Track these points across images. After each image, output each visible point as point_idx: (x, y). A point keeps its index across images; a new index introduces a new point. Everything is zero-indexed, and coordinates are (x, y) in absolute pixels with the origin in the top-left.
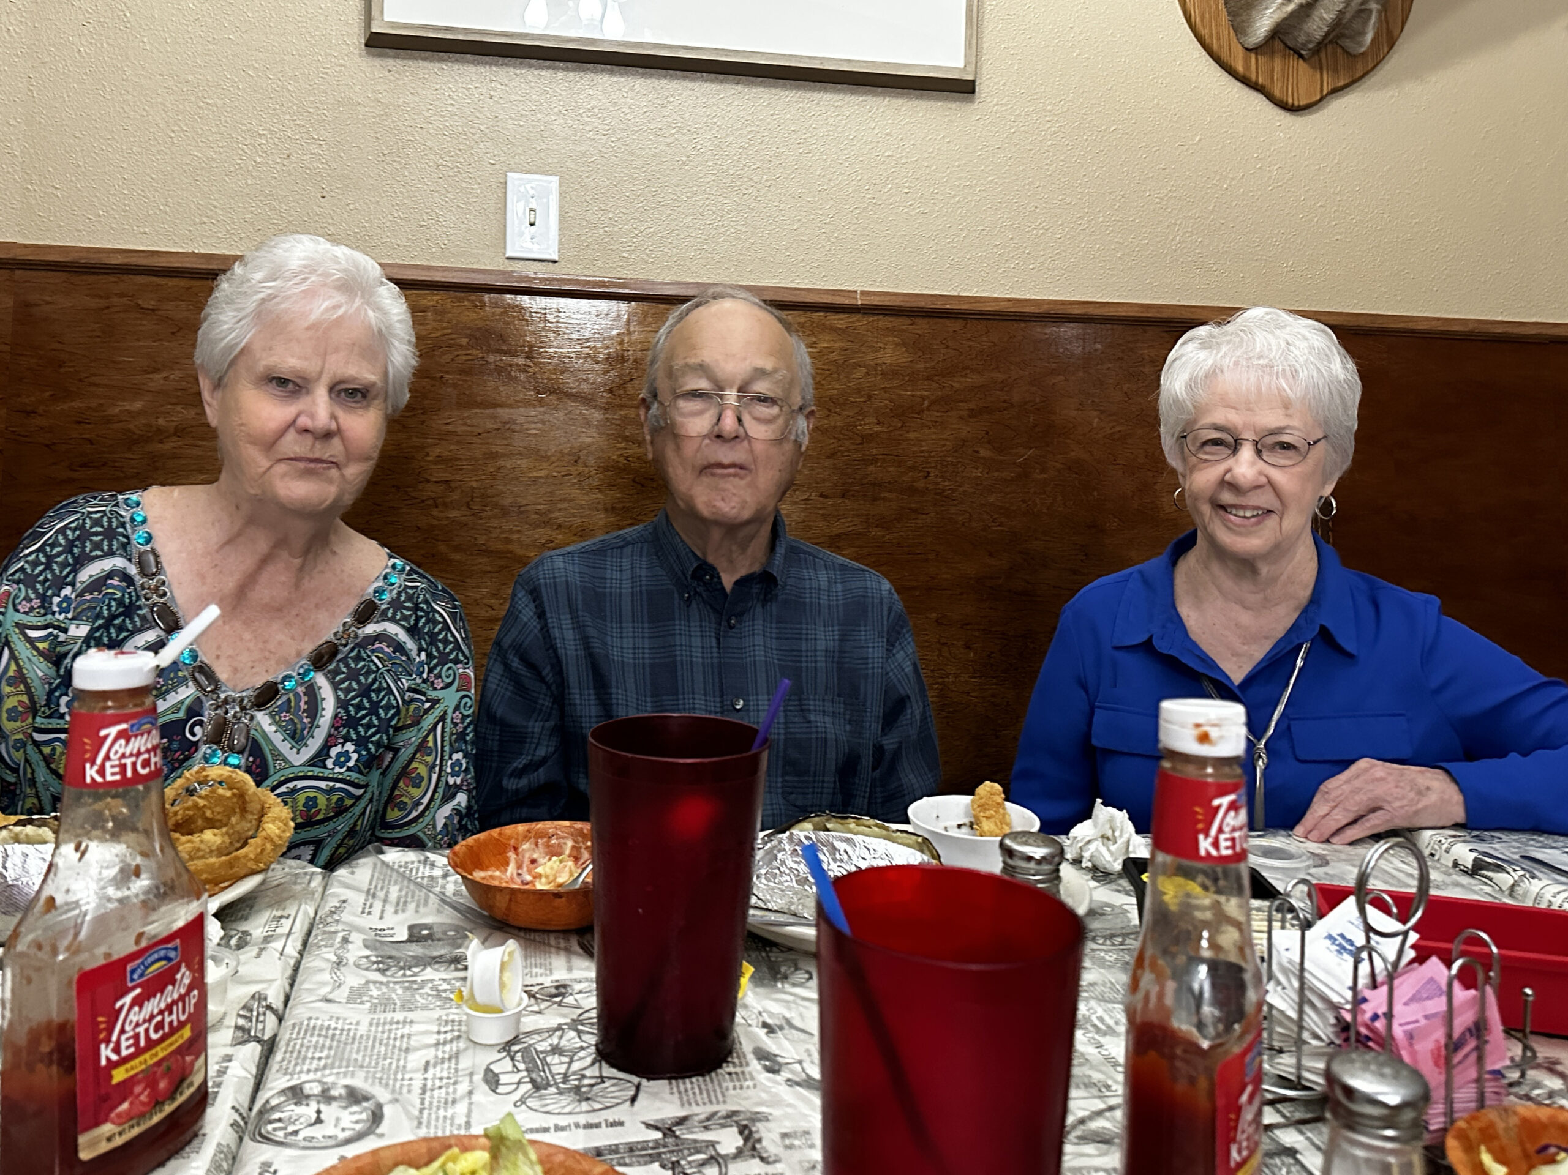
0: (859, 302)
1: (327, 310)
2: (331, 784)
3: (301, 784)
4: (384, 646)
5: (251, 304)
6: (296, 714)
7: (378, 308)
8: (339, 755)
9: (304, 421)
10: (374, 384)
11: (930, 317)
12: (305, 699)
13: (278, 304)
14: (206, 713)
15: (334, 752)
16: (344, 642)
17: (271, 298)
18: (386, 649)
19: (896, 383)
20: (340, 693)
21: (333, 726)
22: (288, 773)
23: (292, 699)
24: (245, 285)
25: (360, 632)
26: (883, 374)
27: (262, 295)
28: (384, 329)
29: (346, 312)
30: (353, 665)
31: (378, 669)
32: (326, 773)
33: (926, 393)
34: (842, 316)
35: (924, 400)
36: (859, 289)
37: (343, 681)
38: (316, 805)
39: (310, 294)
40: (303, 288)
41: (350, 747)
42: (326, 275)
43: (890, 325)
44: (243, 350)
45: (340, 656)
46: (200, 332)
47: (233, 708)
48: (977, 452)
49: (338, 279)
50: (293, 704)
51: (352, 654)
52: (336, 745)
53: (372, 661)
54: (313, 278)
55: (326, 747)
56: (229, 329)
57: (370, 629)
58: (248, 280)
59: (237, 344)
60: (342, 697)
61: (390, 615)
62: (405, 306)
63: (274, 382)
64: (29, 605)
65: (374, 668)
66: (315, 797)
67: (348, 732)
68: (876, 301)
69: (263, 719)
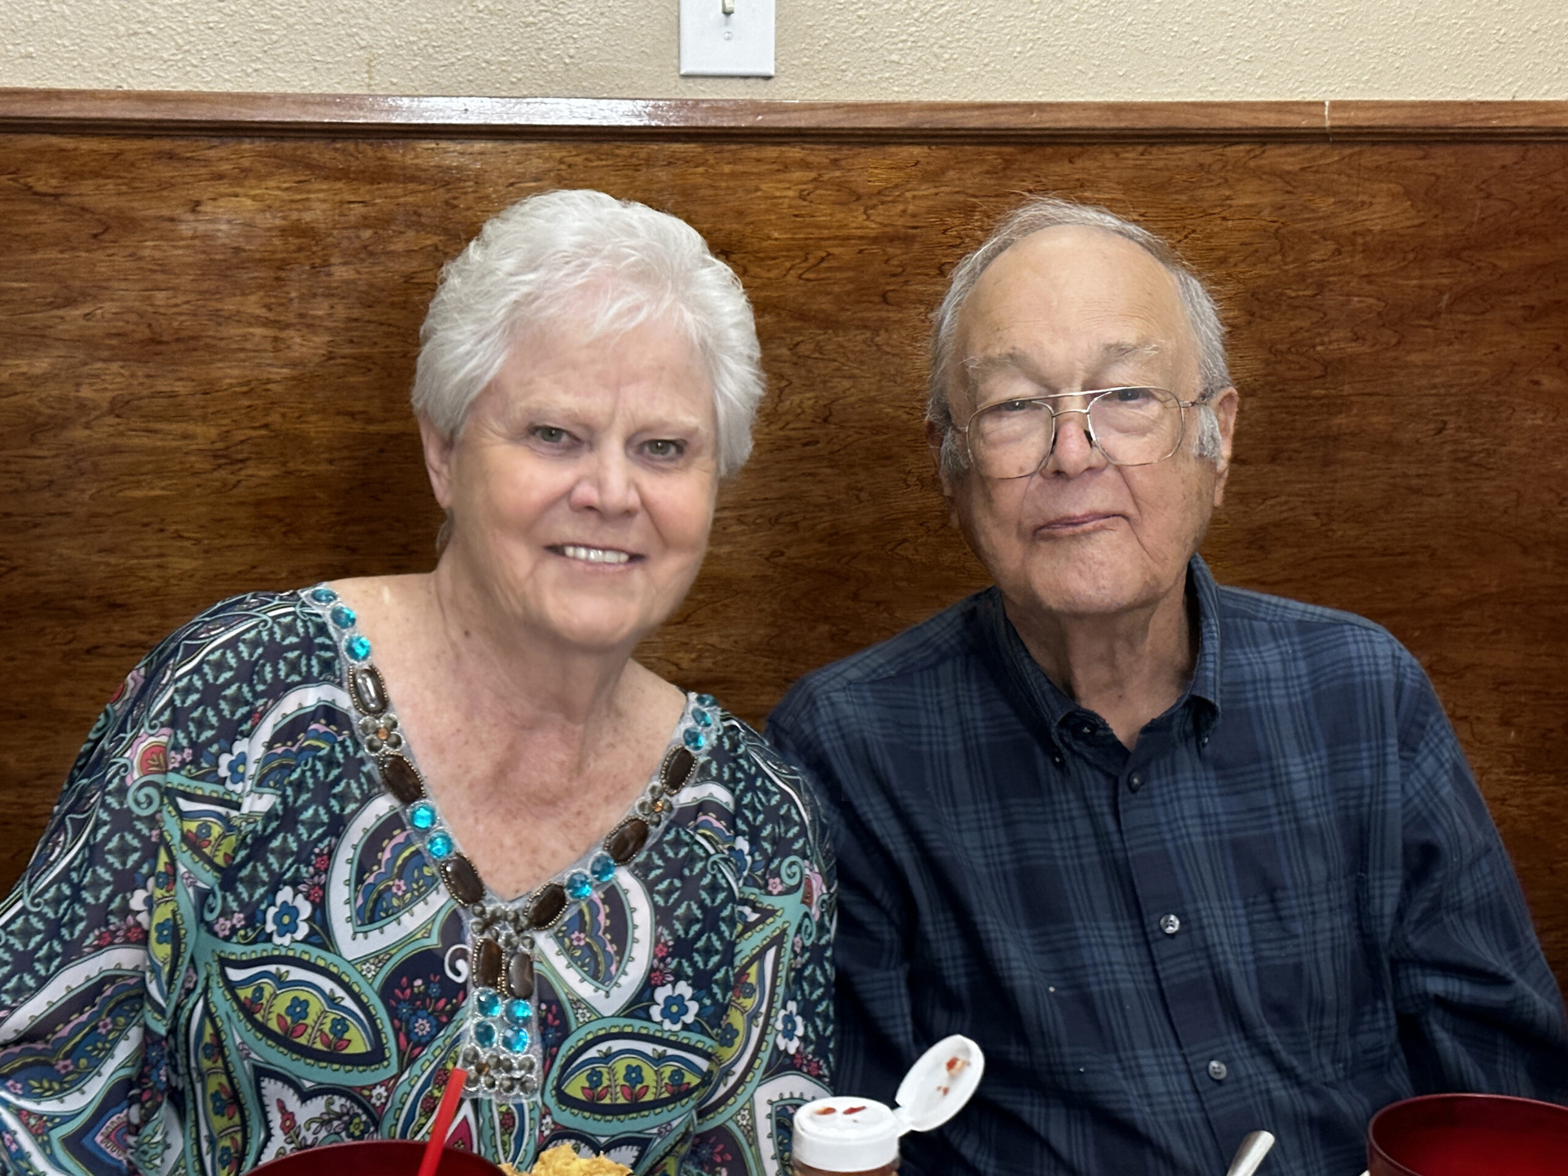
0: (1328, 124)
1: (619, 316)
2: (660, 1049)
3: (617, 1045)
4: (711, 818)
5: (499, 311)
6: (594, 935)
7: (701, 306)
8: (669, 1001)
9: (586, 493)
10: (694, 431)
11: (1459, 142)
12: (604, 910)
13: (540, 309)
14: (469, 937)
15: (662, 994)
16: (656, 819)
17: (529, 299)
18: (716, 824)
19: (1390, 265)
20: (657, 898)
21: (655, 956)
22: (596, 1028)
23: (586, 910)
24: (488, 280)
25: (673, 800)
26: (1367, 250)
27: (513, 296)
28: (710, 341)
29: (648, 318)
30: (671, 854)
31: (709, 855)
32: (652, 1029)
33: (1445, 281)
34: (1295, 149)
35: (1442, 293)
36: (1328, 98)
37: (660, 879)
38: (641, 1078)
39: (592, 289)
40: (579, 280)
41: (684, 989)
42: (616, 257)
43: (1383, 160)
44: (489, 385)
45: (650, 842)
46: (420, 359)
47: (504, 928)
48: (1537, 383)
49: (634, 265)
50: (587, 918)
51: (669, 837)
52: (663, 985)
53: (697, 843)
54: (596, 263)
55: (649, 986)
56: (468, 353)
57: (687, 796)
58: (492, 272)
59: (478, 378)
60: (661, 903)
61: (714, 772)
62: (743, 301)
63: (538, 434)
64: (179, 757)
65: (701, 852)
66: (638, 1067)
67: (680, 964)
68: (1360, 119)
69: (545, 942)
